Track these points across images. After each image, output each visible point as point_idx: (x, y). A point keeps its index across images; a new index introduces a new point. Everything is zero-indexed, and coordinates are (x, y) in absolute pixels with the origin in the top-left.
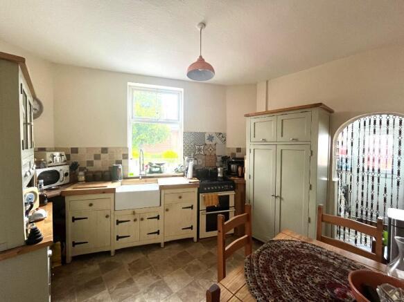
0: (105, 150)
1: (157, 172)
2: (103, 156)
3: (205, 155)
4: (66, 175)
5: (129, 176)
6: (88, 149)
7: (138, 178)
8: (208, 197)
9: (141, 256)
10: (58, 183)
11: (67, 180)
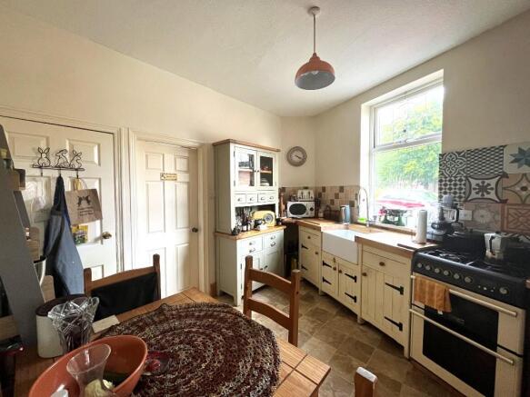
0: (342, 189)
1: (393, 223)
2: (341, 195)
3: (504, 202)
4: (311, 209)
5: (359, 221)
6: (331, 187)
7: (365, 225)
8: (432, 288)
9: (334, 311)
10: (304, 215)
11: (311, 214)
